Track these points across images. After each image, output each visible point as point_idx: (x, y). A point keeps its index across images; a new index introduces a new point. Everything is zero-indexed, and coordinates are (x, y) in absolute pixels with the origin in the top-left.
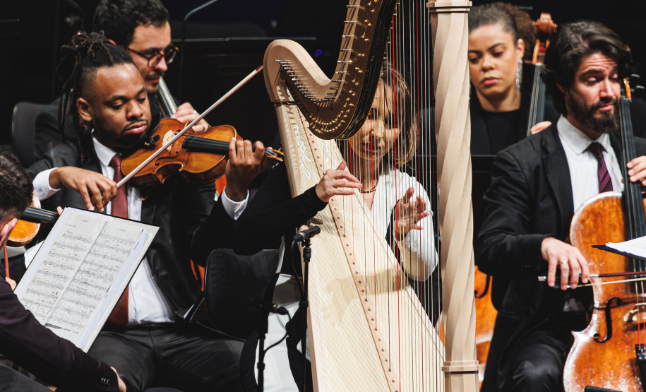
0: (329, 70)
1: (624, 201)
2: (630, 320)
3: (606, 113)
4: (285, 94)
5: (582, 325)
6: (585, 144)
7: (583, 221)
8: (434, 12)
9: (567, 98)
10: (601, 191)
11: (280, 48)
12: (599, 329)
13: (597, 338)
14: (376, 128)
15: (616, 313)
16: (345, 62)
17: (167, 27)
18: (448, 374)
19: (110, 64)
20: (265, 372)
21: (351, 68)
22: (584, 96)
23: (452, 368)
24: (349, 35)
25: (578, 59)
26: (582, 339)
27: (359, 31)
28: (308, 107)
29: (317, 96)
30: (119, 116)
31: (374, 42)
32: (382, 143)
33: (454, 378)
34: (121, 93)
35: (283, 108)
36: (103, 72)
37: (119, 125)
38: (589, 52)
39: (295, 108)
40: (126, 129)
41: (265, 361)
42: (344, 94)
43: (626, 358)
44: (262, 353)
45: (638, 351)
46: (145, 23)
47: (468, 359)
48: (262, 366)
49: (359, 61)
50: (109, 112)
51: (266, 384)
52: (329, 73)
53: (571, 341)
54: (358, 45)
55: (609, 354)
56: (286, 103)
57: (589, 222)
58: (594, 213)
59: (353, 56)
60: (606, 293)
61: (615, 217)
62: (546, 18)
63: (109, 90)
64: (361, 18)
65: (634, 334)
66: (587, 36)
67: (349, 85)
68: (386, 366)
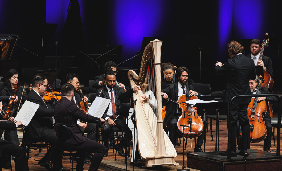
0: (138, 74)
1: (186, 95)
2: (188, 115)
3: (185, 81)
4: (131, 78)
5: (180, 116)
6: (181, 86)
7: (180, 99)
8: (155, 64)
9: (179, 79)
10: (183, 94)
11: (130, 71)
12: (183, 116)
13: (182, 118)
14: (145, 84)
15: (185, 114)
16: (141, 73)
17: (116, 68)
18: (158, 123)
19: (111, 75)
20: (128, 123)
21: (142, 74)
22: (182, 78)
23: (159, 122)
24: (141, 69)
25: (182, 72)
26: (180, 118)
27: (143, 68)
28: (135, 80)
29: (136, 79)
30: (110, 83)
31: (145, 69)
32: (145, 86)
33: (159, 123)
34: (111, 80)
35: (131, 81)
36: (109, 76)
37: (110, 84)
38: (183, 71)
39: (133, 81)
40: (111, 86)
41: (128, 121)
42: (141, 78)
43: (187, 121)
44: (128, 120)
45: (189, 119)
46: (113, 67)
47: (161, 120)
48: (128, 122)
49: (143, 73)
50: (109, 82)
51: (128, 125)
52: (138, 75)
53: (178, 118)
54: (143, 70)
55: (184, 120)
56: (131, 80)
57: (181, 99)
58: (182, 97)
59: (142, 72)
60: (184, 110)
61: (185, 98)
62: (175, 66)
63: (109, 79)
64: (143, 66)
65: (188, 117)
66: (183, 69)
67: (141, 77)
68: (148, 122)
